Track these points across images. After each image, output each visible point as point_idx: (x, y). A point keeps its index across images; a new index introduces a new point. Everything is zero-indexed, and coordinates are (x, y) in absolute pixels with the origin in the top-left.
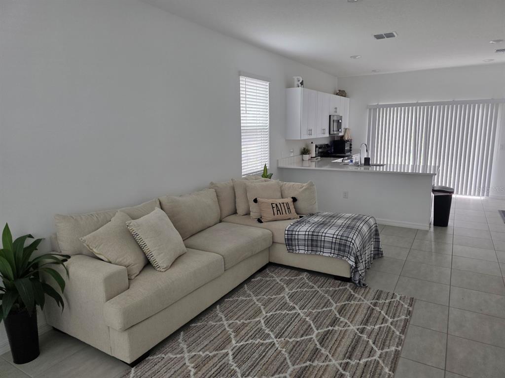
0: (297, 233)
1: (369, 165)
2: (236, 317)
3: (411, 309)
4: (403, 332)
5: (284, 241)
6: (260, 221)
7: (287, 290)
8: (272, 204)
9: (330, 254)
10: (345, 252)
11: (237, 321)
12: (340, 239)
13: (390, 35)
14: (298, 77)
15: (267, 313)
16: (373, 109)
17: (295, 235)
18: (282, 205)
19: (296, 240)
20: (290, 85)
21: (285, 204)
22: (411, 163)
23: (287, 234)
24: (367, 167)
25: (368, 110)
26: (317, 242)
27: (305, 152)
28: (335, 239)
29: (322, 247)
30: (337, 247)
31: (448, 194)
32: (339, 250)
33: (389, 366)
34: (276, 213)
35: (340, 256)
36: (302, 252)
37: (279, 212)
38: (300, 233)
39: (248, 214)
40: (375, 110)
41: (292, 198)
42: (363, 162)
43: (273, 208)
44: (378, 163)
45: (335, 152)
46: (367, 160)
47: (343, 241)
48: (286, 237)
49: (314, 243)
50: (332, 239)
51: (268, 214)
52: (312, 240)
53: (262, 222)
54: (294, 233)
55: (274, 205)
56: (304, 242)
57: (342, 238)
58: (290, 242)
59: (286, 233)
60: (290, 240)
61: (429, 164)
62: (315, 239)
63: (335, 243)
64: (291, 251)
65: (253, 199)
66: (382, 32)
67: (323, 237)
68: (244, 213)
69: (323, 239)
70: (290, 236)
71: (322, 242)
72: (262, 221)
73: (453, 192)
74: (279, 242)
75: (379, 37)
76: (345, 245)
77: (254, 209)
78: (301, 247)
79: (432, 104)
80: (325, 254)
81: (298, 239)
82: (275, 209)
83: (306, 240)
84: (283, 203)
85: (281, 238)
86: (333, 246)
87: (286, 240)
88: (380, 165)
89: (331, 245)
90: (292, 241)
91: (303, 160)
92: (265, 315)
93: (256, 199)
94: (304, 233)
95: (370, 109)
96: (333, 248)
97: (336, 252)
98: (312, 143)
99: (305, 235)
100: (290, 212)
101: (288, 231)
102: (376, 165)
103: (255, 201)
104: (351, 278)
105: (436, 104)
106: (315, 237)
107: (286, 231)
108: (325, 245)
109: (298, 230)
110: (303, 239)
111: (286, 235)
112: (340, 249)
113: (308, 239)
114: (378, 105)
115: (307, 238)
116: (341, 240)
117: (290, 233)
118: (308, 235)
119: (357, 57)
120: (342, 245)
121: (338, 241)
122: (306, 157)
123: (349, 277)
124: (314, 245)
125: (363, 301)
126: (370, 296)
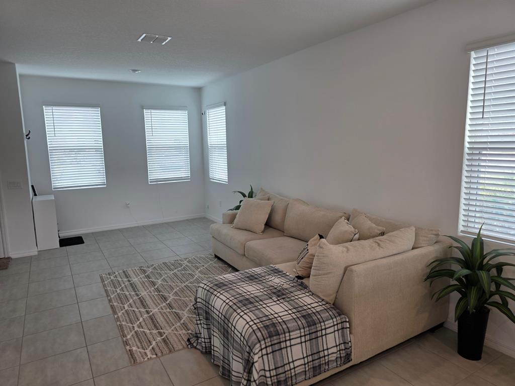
3: (128, 348)
4: (121, 326)
125: (173, 330)
126: (173, 340)
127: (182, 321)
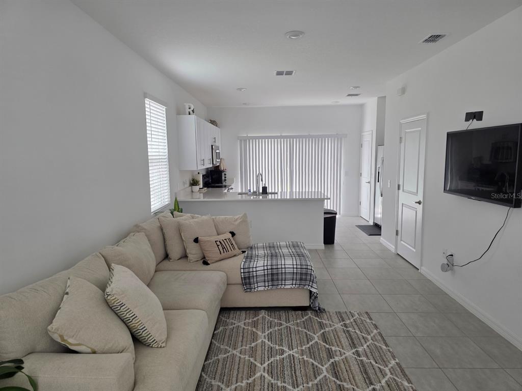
0: (254, 270)
1: (267, 193)
2: (234, 379)
3: (374, 322)
4: (386, 345)
5: (239, 281)
6: (206, 263)
7: (260, 333)
8: (216, 241)
9: (291, 286)
10: (306, 281)
11: (239, 384)
12: (301, 268)
13: (289, 73)
14: (190, 104)
15: (261, 364)
16: (244, 140)
17: (253, 271)
18: (225, 241)
19: (255, 278)
20: (180, 112)
21: (227, 240)
22: (288, 191)
23: (244, 273)
24: (265, 195)
25: (239, 141)
26: (278, 276)
27: (194, 183)
28: (296, 269)
29: (284, 279)
30: (299, 277)
31: (334, 215)
32: (300, 280)
33: (405, 380)
34: (222, 251)
35: (302, 286)
36: (262, 288)
37: (224, 249)
38: (258, 269)
39: (185, 256)
40: (245, 141)
41: (230, 232)
42: (261, 191)
43: (218, 246)
44: (273, 191)
45: (212, 182)
46: (265, 189)
47: (304, 270)
48: (243, 276)
49: (275, 277)
50: (292, 269)
51: (213, 253)
52: (272, 274)
53: (209, 264)
54: (251, 270)
55: (218, 243)
56: (263, 278)
57: (302, 267)
58: (247, 281)
59: (242, 272)
60: (247, 279)
61: (294, 190)
62: (275, 272)
63: (297, 273)
64: (249, 290)
65: (193, 239)
66: (285, 69)
67: (283, 269)
68: (179, 256)
69: (284, 271)
70: (247, 274)
71: (283, 274)
72: (209, 262)
73: (336, 214)
74: (233, 282)
75: (280, 73)
76: (306, 274)
77: (194, 251)
78: (259, 284)
79: (293, 137)
80: (287, 287)
81: (256, 276)
82: (220, 247)
83: (266, 276)
84: (226, 239)
85: (237, 278)
86: (295, 277)
87: (243, 279)
88: (275, 193)
89: (292, 277)
90: (249, 279)
91: (192, 192)
92: (262, 367)
93: (198, 238)
94: (262, 268)
95: (241, 141)
96: (295, 279)
97: (298, 282)
98: (199, 173)
99: (264, 270)
100: (234, 249)
101: (243, 269)
102: (272, 193)
103: (196, 240)
104: (310, 305)
105: (296, 137)
106: (275, 270)
107: (242, 270)
108: (287, 277)
109: (255, 266)
110: (262, 275)
111: (242, 274)
112: (302, 278)
113: (268, 274)
114: (247, 136)
115: (266, 273)
116: (302, 270)
117: (246, 270)
118: (267, 269)
119: (243, 90)
120: (304, 274)
121: (299, 271)
122: (196, 188)
123: (308, 305)
124: (275, 279)
125: (334, 325)
126: (336, 319)
127: (322, 331)
